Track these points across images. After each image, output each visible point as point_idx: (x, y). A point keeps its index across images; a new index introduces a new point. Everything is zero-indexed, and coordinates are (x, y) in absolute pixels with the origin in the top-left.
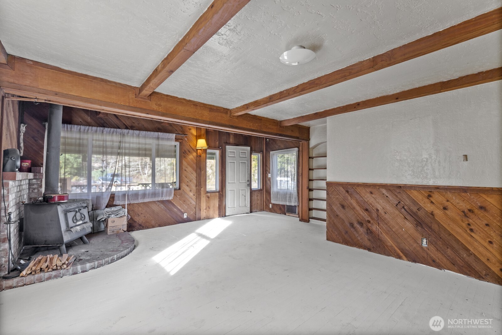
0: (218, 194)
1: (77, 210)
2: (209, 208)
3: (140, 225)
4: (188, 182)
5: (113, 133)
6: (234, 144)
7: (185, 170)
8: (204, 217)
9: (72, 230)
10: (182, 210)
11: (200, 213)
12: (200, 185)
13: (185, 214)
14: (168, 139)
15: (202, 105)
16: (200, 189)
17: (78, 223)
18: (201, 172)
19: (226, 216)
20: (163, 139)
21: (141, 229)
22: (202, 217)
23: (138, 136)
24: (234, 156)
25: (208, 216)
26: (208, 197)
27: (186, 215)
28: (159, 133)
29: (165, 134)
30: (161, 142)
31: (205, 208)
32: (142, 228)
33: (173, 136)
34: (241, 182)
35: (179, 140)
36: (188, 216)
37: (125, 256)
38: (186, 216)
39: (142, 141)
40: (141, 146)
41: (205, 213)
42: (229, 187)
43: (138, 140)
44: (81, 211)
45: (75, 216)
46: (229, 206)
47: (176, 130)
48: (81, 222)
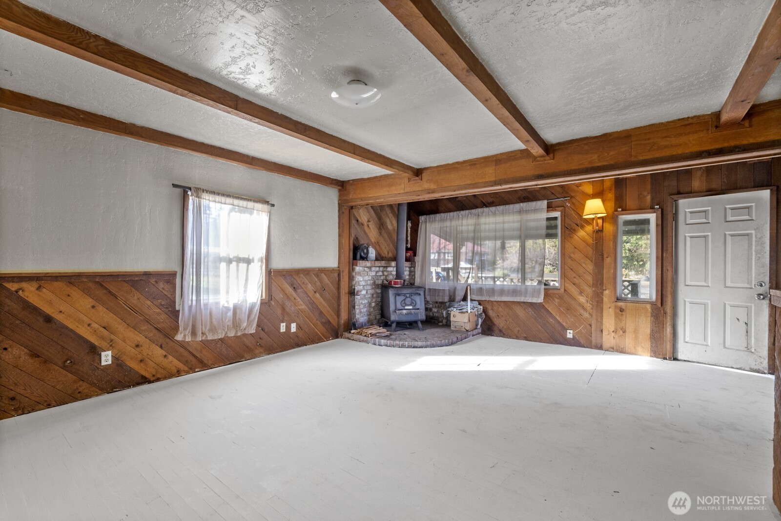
0: (648, 306)
1: (408, 295)
2: (624, 332)
3: (500, 331)
4: (575, 277)
5: (468, 215)
6: (707, 191)
7: (570, 257)
8: (612, 346)
9: (397, 312)
10: (564, 324)
11: (602, 337)
12: (602, 284)
13: (568, 331)
14: (536, 211)
15: (483, 160)
16: (602, 293)
17: (406, 307)
18: (603, 259)
19: (675, 359)
20: (527, 212)
21: (502, 337)
22: (605, 346)
23: (494, 214)
24: (704, 220)
25: (622, 347)
26: (622, 310)
27: (570, 333)
28: (522, 204)
29: (530, 203)
30: (526, 217)
31: (613, 329)
32: (502, 335)
33: (544, 204)
34: (729, 284)
35: (557, 208)
36: (577, 337)
37: (419, 348)
38: (572, 335)
39: (499, 219)
40: (498, 226)
41: (612, 338)
42: (686, 296)
43: (494, 219)
44: (412, 297)
45: (404, 300)
46: (687, 339)
47: (553, 193)
48: (411, 307)
